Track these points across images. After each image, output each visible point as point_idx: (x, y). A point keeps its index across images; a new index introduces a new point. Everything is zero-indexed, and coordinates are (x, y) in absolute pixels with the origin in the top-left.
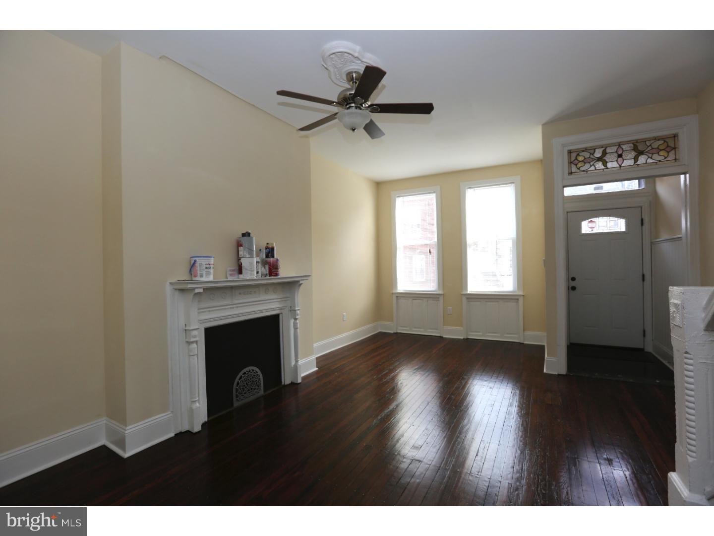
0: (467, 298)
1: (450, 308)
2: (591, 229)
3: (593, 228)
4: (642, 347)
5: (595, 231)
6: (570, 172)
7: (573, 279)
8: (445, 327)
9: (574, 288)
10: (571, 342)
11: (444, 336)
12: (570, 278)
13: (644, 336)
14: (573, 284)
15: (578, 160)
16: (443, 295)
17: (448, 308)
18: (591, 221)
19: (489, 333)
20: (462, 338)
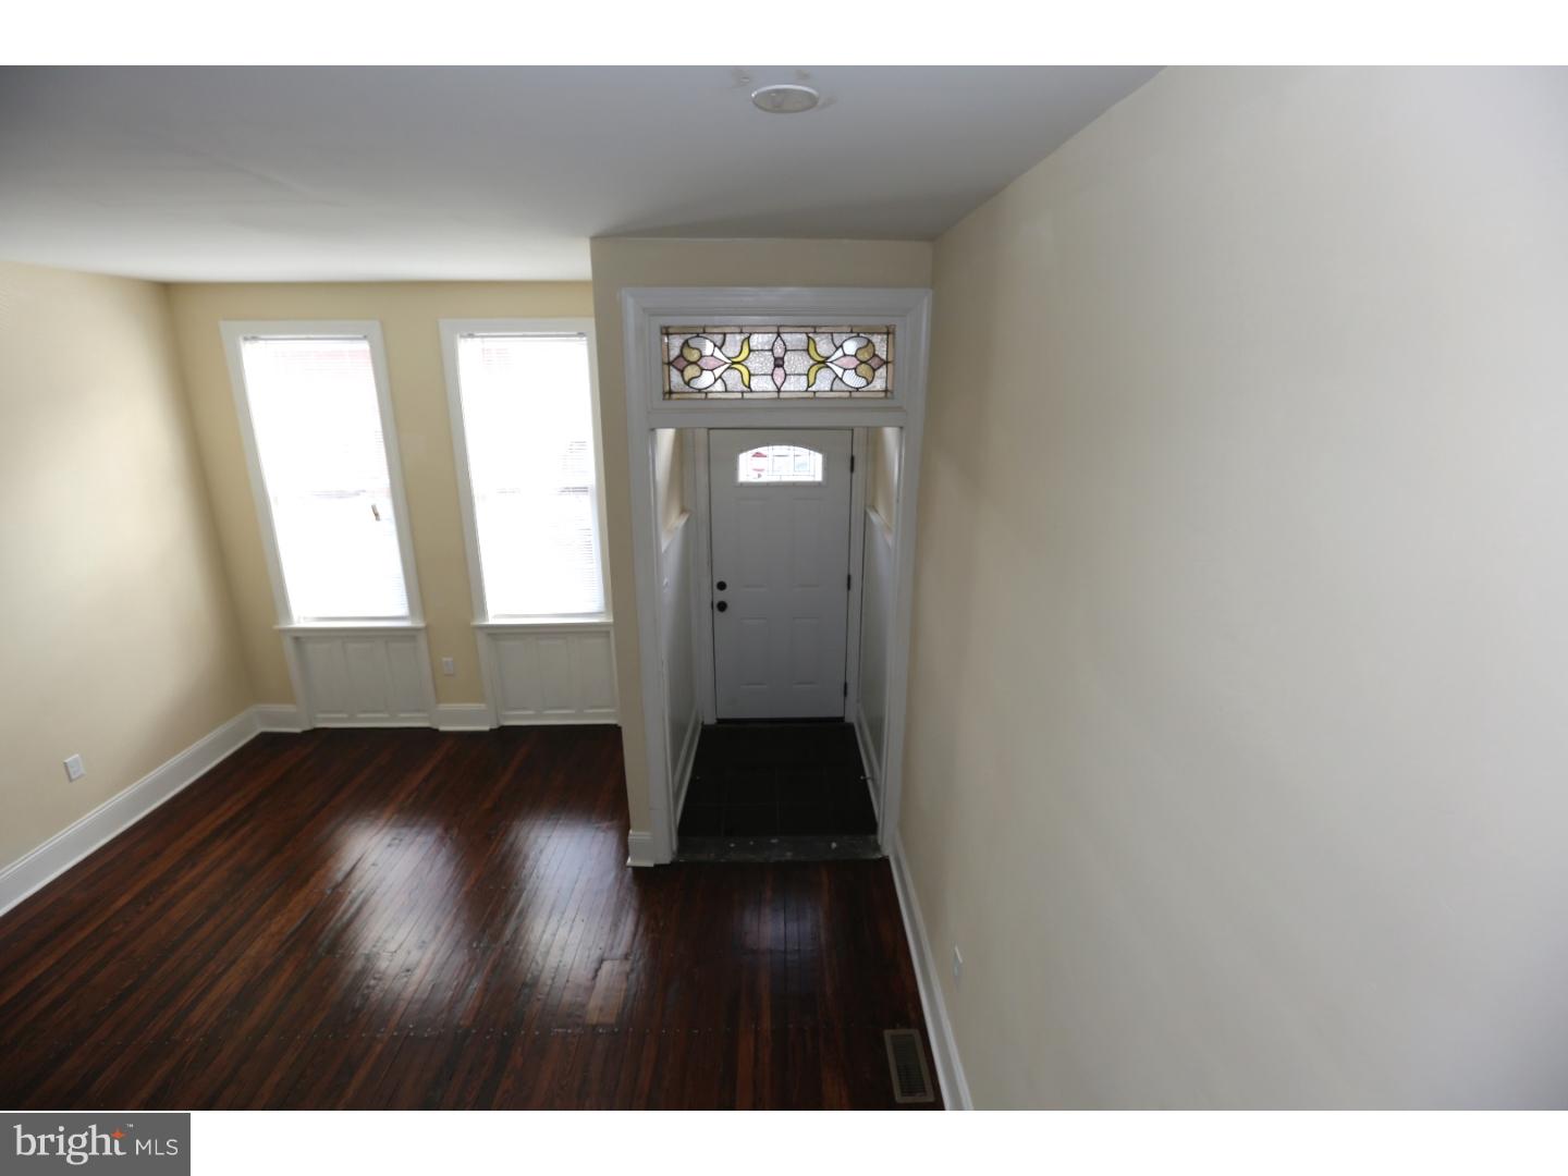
0: (489, 634)
1: (450, 659)
2: (756, 474)
3: (762, 470)
4: (840, 715)
5: (765, 478)
6: (667, 388)
7: (722, 586)
8: (443, 707)
9: (722, 606)
10: (720, 717)
11: (443, 728)
12: (715, 584)
13: (845, 693)
14: (720, 596)
15: (685, 360)
16: (426, 629)
17: (445, 659)
18: (758, 455)
19: (551, 708)
20: (486, 728)
